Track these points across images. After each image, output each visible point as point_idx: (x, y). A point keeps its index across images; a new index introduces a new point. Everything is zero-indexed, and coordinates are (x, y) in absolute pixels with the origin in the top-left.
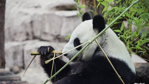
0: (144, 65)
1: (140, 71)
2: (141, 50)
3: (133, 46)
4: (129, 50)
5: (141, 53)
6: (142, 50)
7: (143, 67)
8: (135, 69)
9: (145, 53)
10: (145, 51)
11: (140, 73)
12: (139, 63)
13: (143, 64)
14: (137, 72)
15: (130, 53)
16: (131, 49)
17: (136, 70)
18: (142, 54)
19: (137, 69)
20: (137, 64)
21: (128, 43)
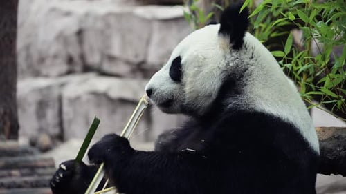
0: (339, 133)
1: (330, 145)
2: (333, 99)
3: (314, 89)
4: (305, 98)
5: (332, 104)
6: (336, 99)
7: (338, 138)
8: (320, 141)
9: (342, 105)
10: (343, 100)
11: (330, 151)
12: (329, 128)
13: (338, 129)
14: (322, 149)
15: (308, 105)
16: (310, 95)
17: (320, 144)
18: (336, 108)
19: (323, 141)
20: (324, 130)
21: (302, 82)
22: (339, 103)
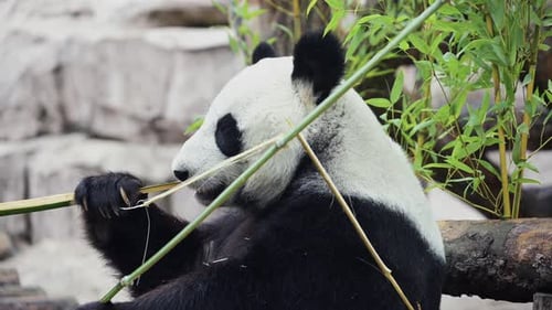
0: (475, 230)
1: (460, 250)
2: (466, 174)
3: (435, 159)
4: (421, 173)
5: (465, 183)
6: (471, 175)
7: (473, 237)
8: (444, 242)
9: (480, 185)
10: (482, 178)
11: (461, 258)
12: (459, 222)
13: (473, 223)
14: (449, 255)
15: (424, 185)
16: (430, 169)
17: (446, 247)
18: (470, 190)
19: (449, 242)
20: (451, 224)
21: (417, 146)
22: (476, 182)
